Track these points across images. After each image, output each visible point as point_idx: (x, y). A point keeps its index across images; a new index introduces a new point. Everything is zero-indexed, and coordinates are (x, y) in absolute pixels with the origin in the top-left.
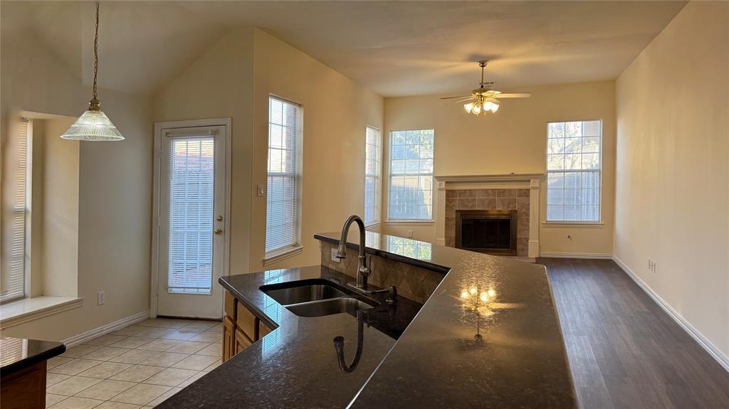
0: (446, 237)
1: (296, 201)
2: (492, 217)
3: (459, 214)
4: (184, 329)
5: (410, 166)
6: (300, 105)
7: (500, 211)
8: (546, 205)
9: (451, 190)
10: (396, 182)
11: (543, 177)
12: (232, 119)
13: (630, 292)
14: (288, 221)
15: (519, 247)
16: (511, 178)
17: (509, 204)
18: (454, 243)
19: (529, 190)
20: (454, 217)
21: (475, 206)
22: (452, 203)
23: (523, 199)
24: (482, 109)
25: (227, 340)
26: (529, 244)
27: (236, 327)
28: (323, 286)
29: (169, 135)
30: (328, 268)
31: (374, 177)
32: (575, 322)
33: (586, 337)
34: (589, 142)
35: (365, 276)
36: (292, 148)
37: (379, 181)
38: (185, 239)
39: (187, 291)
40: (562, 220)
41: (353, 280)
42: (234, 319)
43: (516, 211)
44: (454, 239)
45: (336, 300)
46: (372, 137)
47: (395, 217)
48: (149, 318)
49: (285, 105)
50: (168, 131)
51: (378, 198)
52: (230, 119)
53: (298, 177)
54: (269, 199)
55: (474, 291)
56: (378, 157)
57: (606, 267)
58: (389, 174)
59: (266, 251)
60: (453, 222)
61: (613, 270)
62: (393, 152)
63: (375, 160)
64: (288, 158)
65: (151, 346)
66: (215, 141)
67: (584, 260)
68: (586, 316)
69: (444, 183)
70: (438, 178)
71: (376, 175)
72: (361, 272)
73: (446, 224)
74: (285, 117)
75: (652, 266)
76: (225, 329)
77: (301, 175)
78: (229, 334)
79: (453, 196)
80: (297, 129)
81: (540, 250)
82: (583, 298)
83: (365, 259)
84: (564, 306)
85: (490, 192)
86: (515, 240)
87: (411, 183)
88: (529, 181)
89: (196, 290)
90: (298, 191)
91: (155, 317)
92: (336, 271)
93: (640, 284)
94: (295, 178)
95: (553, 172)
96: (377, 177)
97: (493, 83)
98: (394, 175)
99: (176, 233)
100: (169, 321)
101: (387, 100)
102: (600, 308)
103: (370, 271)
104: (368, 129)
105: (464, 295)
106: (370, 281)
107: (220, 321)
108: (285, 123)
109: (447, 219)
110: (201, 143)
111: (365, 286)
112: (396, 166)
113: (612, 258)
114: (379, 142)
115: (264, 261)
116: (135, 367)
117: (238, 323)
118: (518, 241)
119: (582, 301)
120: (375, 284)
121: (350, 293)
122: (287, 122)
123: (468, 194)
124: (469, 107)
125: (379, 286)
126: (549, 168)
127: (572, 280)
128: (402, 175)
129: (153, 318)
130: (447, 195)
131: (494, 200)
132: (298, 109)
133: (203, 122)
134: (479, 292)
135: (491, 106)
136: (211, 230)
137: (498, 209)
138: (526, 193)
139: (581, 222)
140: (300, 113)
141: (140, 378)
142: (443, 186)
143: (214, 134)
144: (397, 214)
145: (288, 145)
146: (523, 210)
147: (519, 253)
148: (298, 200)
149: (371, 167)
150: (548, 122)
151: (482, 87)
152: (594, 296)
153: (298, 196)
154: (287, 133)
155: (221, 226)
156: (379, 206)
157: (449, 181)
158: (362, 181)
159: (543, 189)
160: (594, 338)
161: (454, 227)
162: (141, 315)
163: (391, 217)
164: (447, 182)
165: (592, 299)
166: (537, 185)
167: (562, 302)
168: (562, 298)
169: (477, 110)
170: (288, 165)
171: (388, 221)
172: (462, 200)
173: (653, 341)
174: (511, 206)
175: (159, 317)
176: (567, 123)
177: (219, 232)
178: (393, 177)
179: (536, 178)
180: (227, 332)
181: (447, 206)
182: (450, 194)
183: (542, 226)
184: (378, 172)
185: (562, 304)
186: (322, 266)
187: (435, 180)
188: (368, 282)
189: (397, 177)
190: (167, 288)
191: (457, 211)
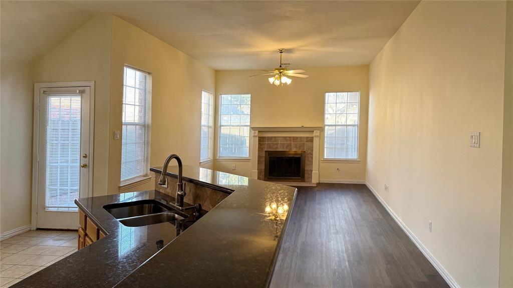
0: (258, 169)
1: (146, 143)
2: (291, 156)
3: (267, 153)
4: (57, 238)
5: (235, 120)
6: (149, 73)
7: (295, 152)
8: (323, 148)
9: (262, 137)
10: (224, 131)
11: (322, 129)
12: (95, 82)
13: (373, 206)
14: (140, 158)
15: (306, 176)
16: (303, 129)
17: (300, 147)
18: (264, 173)
19: (313, 138)
20: (264, 155)
21: (278, 148)
22: (263, 146)
23: (309, 144)
24: (281, 82)
25: (81, 243)
26: (313, 174)
27: (86, 235)
28: (152, 205)
29: (46, 93)
30: (159, 192)
31: (208, 127)
32: (335, 226)
33: (341, 235)
34: (352, 106)
35: (181, 197)
36: (143, 105)
37: (211, 130)
38: (59, 171)
39: (60, 210)
40: (333, 158)
41: (173, 199)
42: (85, 229)
43: (305, 152)
44: (263, 170)
45: (160, 215)
46: (206, 98)
47: (223, 155)
48: (30, 230)
49: (138, 73)
50: (45, 90)
51: (211, 142)
52: (94, 82)
53: (148, 126)
54: (123, 141)
55: (274, 206)
56: (212, 112)
57: (361, 189)
58: (219, 125)
59: (121, 180)
60: (263, 159)
61: (365, 191)
62: (222, 109)
63: (209, 115)
64: (140, 112)
65: (29, 251)
66: (82, 97)
67: (347, 185)
68: (343, 221)
69: (257, 132)
70: (253, 129)
71: (210, 125)
72: (178, 195)
73: (259, 161)
74: (138, 81)
75: (386, 188)
76: (80, 236)
77: (151, 124)
78: (82, 240)
79: (263, 141)
80: (147, 91)
81: (319, 178)
82: (343, 210)
83: (182, 185)
84: (330, 215)
85: (288, 139)
86: (304, 170)
87: (235, 132)
88: (313, 131)
89: (67, 209)
90: (148, 137)
91: (35, 229)
92: (165, 194)
93: (380, 201)
94: (144, 126)
95: (329, 126)
96: (211, 127)
97: (289, 64)
98: (223, 126)
99: (51, 167)
100: (47, 232)
101: (217, 73)
102: (353, 217)
103: (185, 194)
104: (203, 92)
105: (268, 209)
106: (185, 200)
107: (77, 231)
108: (137, 86)
109: (259, 157)
110: (71, 99)
111: (182, 204)
112: (224, 119)
113: (365, 183)
114: (212, 102)
115: (120, 187)
116: (15, 267)
117: (87, 232)
118: (306, 172)
119: (342, 211)
120: (189, 203)
121: (170, 209)
122: (140, 85)
123: (273, 139)
124: (271, 80)
125: (192, 204)
126: (327, 122)
127: (337, 198)
128: (228, 126)
129: (33, 230)
130: (259, 141)
131: (291, 144)
132: (147, 75)
133: (73, 84)
134: (277, 208)
135: (286, 80)
136: (78, 164)
137: (293, 150)
138: (311, 140)
139: (346, 159)
140: (149, 79)
141: (18, 275)
142: (257, 134)
143: (82, 93)
144: (224, 153)
145: (141, 103)
146: (309, 151)
147: (306, 180)
148: (148, 143)
149: (206, 120)
150: (326, 92)
151: (281, 66)
152: (350, 209)
153: (148, 140)
154: (140, 93)
155: (85, 161)
156: (212, 147)
157: (261, 131)
158: (198, 129)
159: (322, 137)
160: (346, 236)
161: (264, 162)
162: (25, 228)
163: (221, 155)
164: (259, 132)
165: (348, 211)
166: (318, 134)
167: (329, 212)
168: (329, 210)
169: (277, 83)
170: (140, 117)
171: (218, 158)
172: (270, 144)
173: (382, 237)
174: (301, 148)
175: (38, 229)
176: (338, 93)
177: (85, 166)
178: (222, 127)
179: (318, 130)
180: (80, 239)
181: (259, 148)
182: (261, 140)
183: (321, 162)
184: (211, 123)
185: (328, 214)
186: (156, 190)
187: (251, 130)
188: (185, 201)
189: (225, 127)
190: (44, 207)
191: (266, 152)
